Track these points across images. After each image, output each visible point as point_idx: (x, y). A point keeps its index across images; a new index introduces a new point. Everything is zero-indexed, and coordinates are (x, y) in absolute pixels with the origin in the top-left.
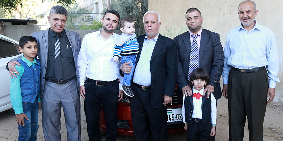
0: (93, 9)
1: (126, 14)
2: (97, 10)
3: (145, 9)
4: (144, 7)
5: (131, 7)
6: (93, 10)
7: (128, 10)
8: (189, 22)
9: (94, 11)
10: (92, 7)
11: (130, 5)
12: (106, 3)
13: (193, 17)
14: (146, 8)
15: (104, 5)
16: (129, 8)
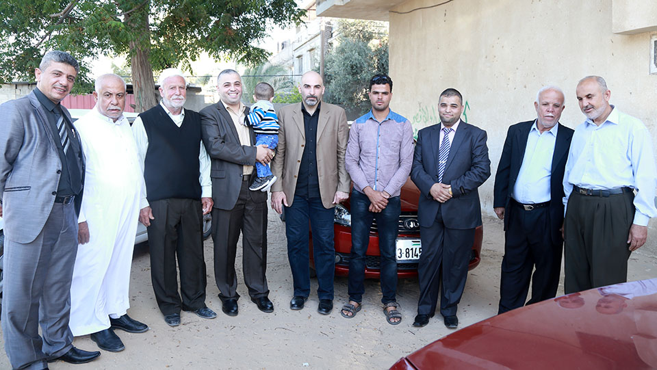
0: (293, 65)
1: (351, 77)
2: (301, 69)
3: (384, 68)
4: (383, 65)
5: (359, 66)
6: (293, 68)
7: (355, 71)
8: (443, 109)
9: (295, 70)
10: (291, 62)
11: (357, 62)
12: (316, 57)
13: (449, 104)
14: (386, 68)
15: (313, 60)
16: (357, 67)
